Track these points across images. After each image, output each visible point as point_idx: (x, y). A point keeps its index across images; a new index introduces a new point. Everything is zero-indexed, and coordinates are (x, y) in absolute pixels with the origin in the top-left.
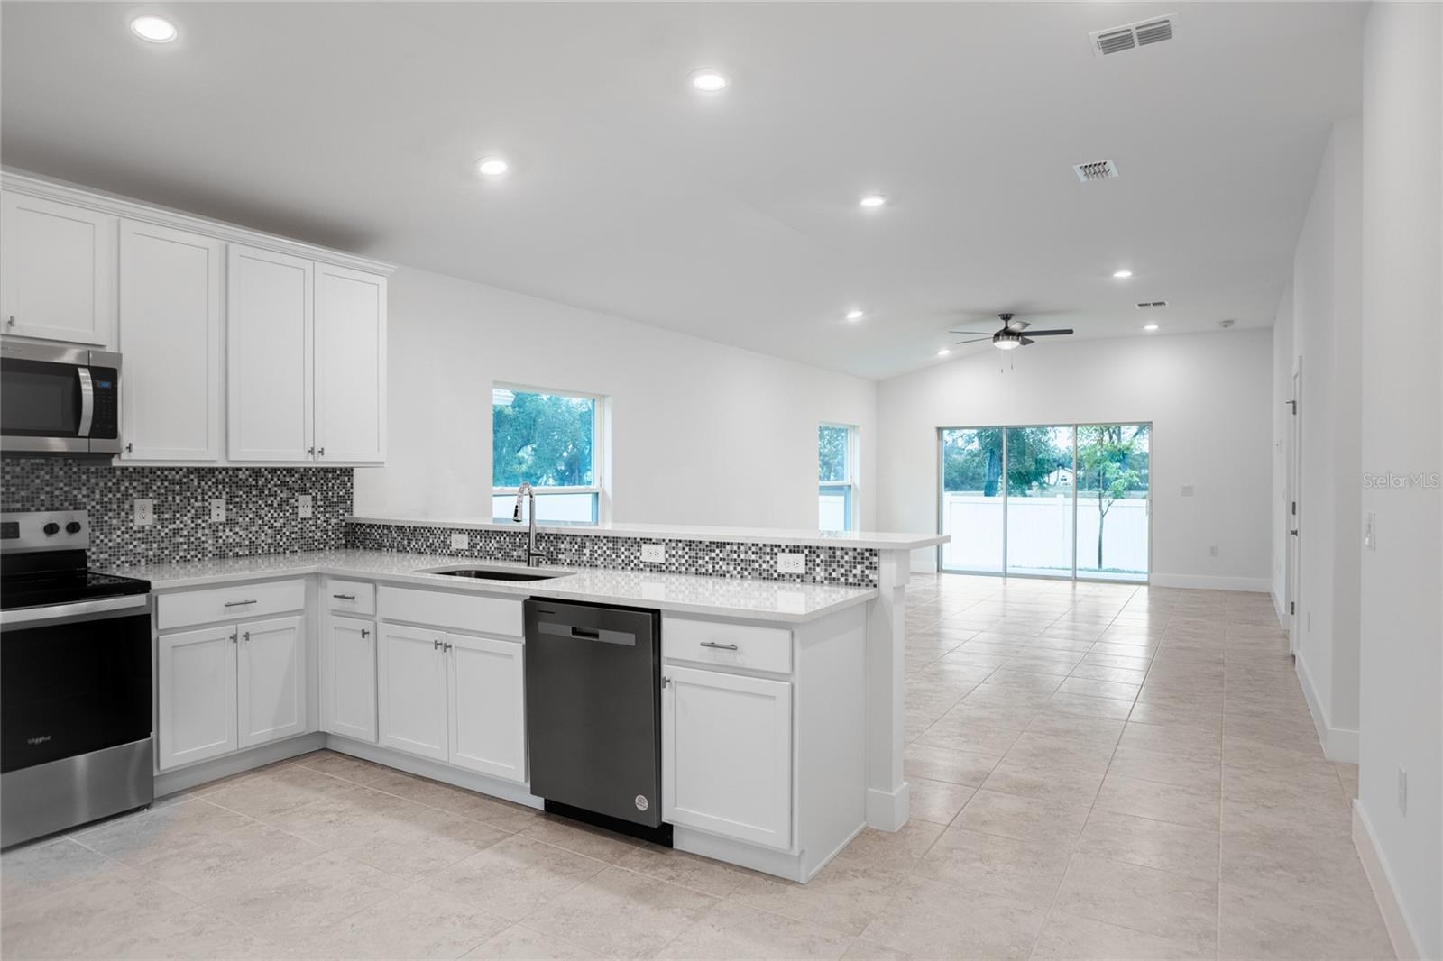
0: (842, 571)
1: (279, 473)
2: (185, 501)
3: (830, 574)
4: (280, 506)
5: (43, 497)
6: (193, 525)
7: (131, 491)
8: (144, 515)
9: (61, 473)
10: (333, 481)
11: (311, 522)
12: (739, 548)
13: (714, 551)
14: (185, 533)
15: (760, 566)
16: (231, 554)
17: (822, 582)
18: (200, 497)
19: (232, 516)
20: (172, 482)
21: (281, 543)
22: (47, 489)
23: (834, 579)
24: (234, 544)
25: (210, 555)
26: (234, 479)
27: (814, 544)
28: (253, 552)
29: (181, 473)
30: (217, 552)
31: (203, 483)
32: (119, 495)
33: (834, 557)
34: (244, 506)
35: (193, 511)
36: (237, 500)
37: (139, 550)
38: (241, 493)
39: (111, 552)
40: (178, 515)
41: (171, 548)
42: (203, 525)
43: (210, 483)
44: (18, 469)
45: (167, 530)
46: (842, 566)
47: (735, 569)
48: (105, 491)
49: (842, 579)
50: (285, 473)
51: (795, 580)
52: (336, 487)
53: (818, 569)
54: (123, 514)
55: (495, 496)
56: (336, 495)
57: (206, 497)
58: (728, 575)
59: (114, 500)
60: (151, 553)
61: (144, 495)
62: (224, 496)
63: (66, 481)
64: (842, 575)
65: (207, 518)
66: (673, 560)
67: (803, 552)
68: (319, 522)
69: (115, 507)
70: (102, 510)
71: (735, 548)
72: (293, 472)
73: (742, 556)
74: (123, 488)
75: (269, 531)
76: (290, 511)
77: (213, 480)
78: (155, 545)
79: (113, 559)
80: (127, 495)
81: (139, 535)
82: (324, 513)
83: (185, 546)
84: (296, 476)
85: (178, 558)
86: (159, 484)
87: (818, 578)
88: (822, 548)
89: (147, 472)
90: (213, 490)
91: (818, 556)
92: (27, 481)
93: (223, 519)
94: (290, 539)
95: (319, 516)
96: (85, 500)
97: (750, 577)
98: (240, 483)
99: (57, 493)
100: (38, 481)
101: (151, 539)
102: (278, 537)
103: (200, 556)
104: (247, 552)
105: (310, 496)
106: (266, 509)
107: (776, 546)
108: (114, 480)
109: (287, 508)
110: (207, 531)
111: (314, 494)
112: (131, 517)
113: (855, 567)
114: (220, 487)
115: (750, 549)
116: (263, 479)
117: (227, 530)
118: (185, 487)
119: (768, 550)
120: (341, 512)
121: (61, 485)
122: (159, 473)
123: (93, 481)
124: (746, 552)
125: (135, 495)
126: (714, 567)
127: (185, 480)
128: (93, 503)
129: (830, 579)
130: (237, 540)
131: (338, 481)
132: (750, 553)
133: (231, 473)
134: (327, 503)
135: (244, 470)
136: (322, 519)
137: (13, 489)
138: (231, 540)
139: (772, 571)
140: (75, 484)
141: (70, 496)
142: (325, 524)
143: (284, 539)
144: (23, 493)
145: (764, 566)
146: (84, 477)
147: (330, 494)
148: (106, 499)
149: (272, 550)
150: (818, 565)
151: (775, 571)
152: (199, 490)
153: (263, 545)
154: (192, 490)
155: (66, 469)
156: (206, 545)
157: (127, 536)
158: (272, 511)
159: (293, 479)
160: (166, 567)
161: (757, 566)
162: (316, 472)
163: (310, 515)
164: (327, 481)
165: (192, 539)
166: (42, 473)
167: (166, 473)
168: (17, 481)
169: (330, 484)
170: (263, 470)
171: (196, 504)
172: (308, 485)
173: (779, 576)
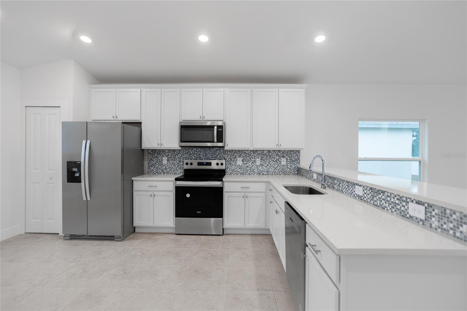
0: (451, 225)
1: (276, 151)
2: (250, 159)
3: (442, 225)
4: (276, 161)
5: (218, 157)
6: (252, 165)
7: (237, 156)
8: (239, 162)
9: (222, 151)
10: (293, 154)
11: (286, 166)
12: (391, 195)
13: (380, 194)
14: (250, 167)
15: (401, 208)
16: (262, 173)
17: (436, 229)
18: (253, 158)
19: (262, 163)
20: (247, 154)
21: (276, 172)
22: (219, 155)
23: (445, 229)
24: (263, 171)
25: (256, 173)
26: (263, 153)
27: (431, 203)
28: (268, 173)
29: (249, 151)
30: (258, 173)
31: (254, 154)
32: (234, 157)
33: (445, 214)
34: (265, 161)
35: (252, 161)
36: (264, 159)
37: (238, 171)
38: (265, 157)
39: (232, 170)
40: (248, 162)
41: (246, 171)
42: (254, 165)
43: (256, 154)
44: (214, 150)
45: (245, 166)
46: (451, 222)
47: (389, 206)
48: (231, 156)
49: (451, 232)
50: (278, 151)
51: (419, 222)
52: (294, 156)
53: (433, 219)
54: (235, 161)
55: (359, 160)
56: (294, 158)
57: (255, 158)
58: (386, 209)
59: (233, 158)
60: (241, 172)
61: (240, 157)
62: (260, 157)
63: (223, 153)
64: (451, 229)
65: (255, 163)
66: (365, 195)
67: (424, 205)
68: (288, 166)
69: (233, 159)
70: (230, 160)
71: (389, 195)
72: (280, 151)
73: (392, 200)
74: (235, 155)
75: (273, 168)
76: (279, 163)
77: (257, 153)
78: (242, 170)
79: (233, 172)
80: (236, 157)
81: (238, 167)
82: (290, 164)
83: (250, 171)
84: (281, 152)
85: (248, 173)
86: (243, 154)
87: (433, 225)
88: (436, 205)
89: (240, 151)
90: (257, 156)
91: (434, 210)
92: (215, 153)
93: (260, 164)
94: (279, 171)
95: (288, 164)
96: (227, 158)
97: (395, 213)
98: (265, 154)
99: (221, 156)
100: (217, 153)
101: (241, 168)
102: (275, 170)
103: (253, 173)
104: (266, 174)
105: (285, 159)
106: (272, 162)
107: (409, 198)
108: (233, 153)
109: (278, 162)
110: (255, 167)
111: (287, 158)
112: (237, 162)
113: (462, 226)
114: (259, 155)
115: (396, 196)
116: (271, 153)
117: (261, 167)
118: (250, 155)
119: (404, 199)
120: (296, 163)
121: (222, 154)
122: (243, 151)
123: (228, 153)
124: (394, 198)
125: (238, 157)
126: (380, 203)
127: (250, 153)
128: (228, 159)
129: (442, 229)
130: (263, 170)
131: (295, 154)
132: (396, 199)
133: (262, 151)
134: (291, 161)
135: (266, 150)
136: (289, 165)
137: (213, 155)
138: (262, 170)
139: (406, 213)
140: (225, 154)
141: (224, 157)
142: (290, 167)
143: (277, 171)
144: (215, 156)
145: (402, 208)
146: (227, 152)
147: (292, 158)
148: (231, 158)
149: (274, 173)
150: (434, 216)
151: (408, 213)
152: (253, 156)
153: (271, 172)
154: (252, 156)
155: (223, 150)
156: (255, 171)
157: (236, 167)
158: (274, 162)
159: (280, 153)
160: (245, 175)
161: (399, 207)
162: (288, 151)
163: (285, 164)
164: (291, 154)
165: (251, 169)
166: (218, 151)
167: (245, 151)
168: (214, 153)
169: (292, 155)
170: (271, 151)
171: (253, 160)
172: (285, 155)
173: (410, 216)
